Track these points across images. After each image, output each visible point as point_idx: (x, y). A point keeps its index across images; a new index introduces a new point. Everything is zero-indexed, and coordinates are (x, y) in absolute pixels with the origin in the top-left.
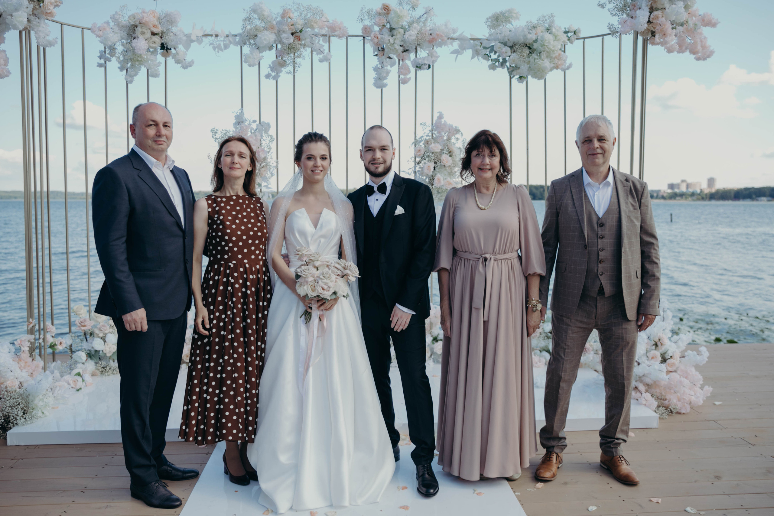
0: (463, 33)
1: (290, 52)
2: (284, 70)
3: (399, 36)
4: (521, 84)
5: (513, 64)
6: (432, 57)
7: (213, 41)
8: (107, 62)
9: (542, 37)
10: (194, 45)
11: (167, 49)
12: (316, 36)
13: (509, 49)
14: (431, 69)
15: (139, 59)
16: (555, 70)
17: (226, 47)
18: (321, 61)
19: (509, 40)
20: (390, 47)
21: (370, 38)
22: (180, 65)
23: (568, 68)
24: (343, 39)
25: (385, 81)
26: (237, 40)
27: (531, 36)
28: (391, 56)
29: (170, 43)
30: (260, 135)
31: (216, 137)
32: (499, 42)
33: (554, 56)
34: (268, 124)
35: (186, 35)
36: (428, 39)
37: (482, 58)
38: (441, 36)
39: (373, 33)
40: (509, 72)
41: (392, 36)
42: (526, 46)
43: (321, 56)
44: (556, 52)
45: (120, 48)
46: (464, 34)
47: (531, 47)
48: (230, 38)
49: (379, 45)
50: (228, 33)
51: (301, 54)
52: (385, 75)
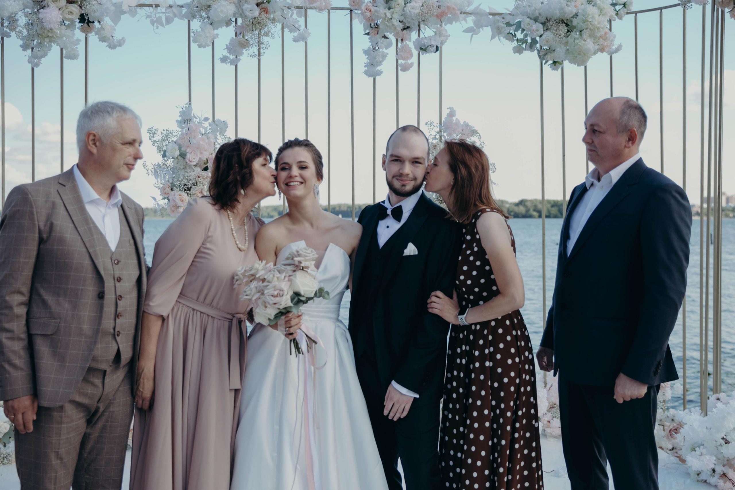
0: (480, 5)
1: (254, 29)
2: (246, 52)
3: (398, 9)
4: (556, 71)
5: (545, 45)
6: (440, 36)
7: (151, 13)
8: (5, 38)
9: (584, 10)
10: (125, 18)
11: (89, 22)
12: (289, 8)
13: (541, 26)
14: (438, 52)
15: (50, 34)
16: (599, 53)
17: (169, 21)
18: (295, 40)
19: (540, 14)
20: (386, 22)
21: (359, 12)
22: (106, 44)
23: (617, 50)
24: (324, 12)
25: (379, 68)
26: (184, 12)
27: (570, 8)
28: (387, 34)
29: (92, 15)
30: (214, 137)
31: (155, 139)
32: (528, 17)
33: (599, 35)
34: (225, 124)
35: (114, 5)
36: (435, 14)
37: (504, 38)
38: (453, 8)
39: (364, 5)
40: (540, 57)
41: (389, 9)
42: (563, 22)
43: (296, 34)
44: (601, 29)
45: (22, 20)
46: (481, 7)
47: (569, 23)
48: (175, 10)
49: (372, 20)
50: (171, 3)
51: (269, 31)
52: (381, 59)
